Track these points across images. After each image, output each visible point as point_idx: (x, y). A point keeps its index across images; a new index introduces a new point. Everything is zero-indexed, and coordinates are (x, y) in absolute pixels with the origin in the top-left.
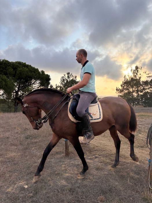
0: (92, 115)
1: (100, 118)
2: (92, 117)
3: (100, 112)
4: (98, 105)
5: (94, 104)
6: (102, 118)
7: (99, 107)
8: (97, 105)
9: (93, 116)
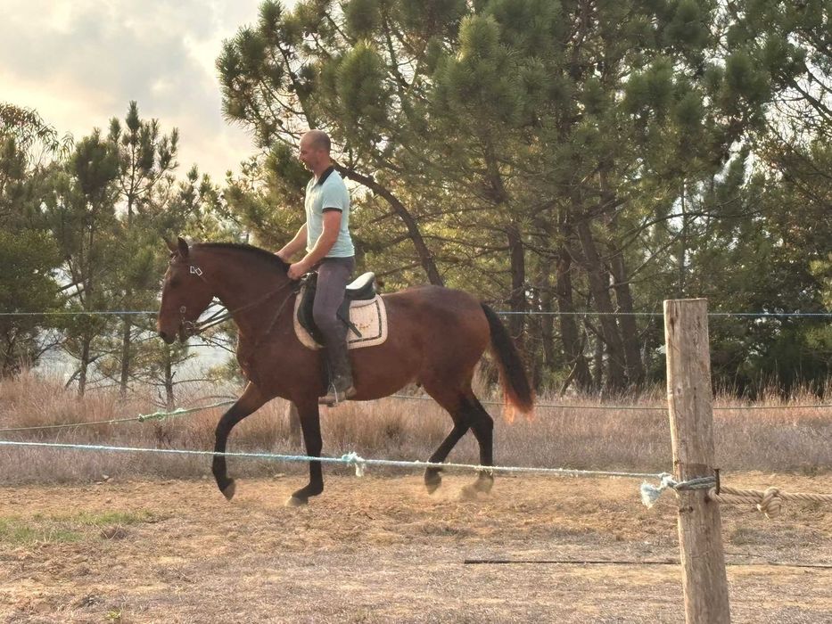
0: (358, 328)
1: (380, 335)
2: (359, 334)
3: (380, 322)
4: (377, 304)
5: (365, 302)
6: (384, 336)
7: (378, 309)
8: (375, 305)
9: (361, 332)
